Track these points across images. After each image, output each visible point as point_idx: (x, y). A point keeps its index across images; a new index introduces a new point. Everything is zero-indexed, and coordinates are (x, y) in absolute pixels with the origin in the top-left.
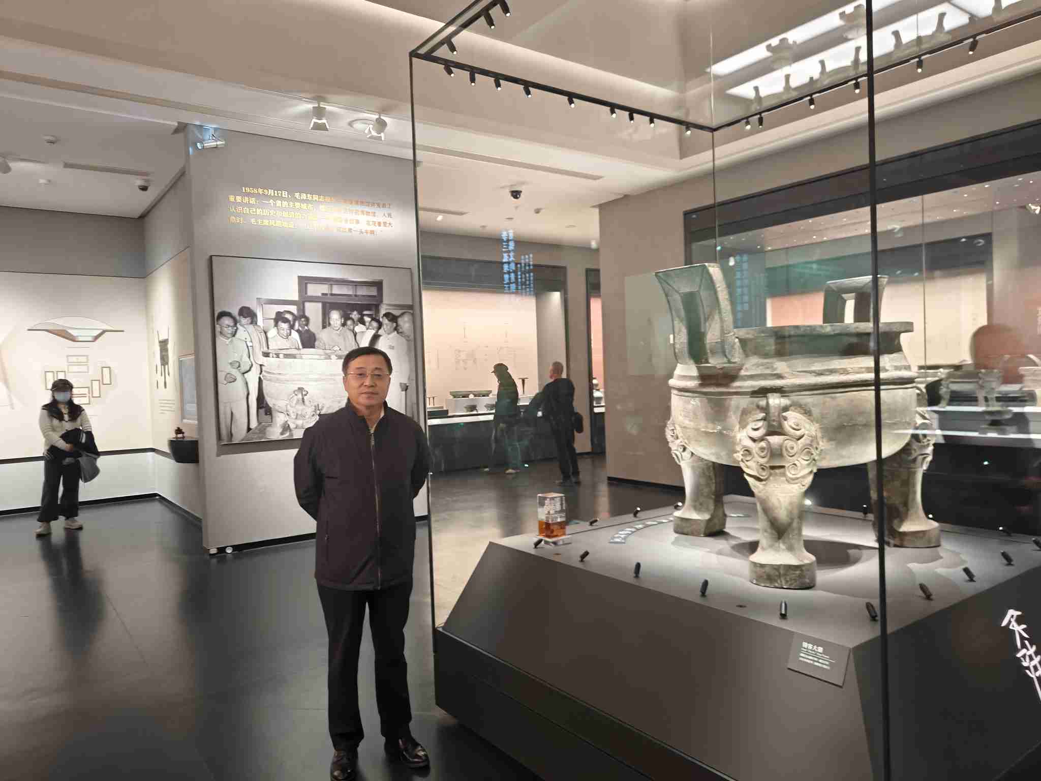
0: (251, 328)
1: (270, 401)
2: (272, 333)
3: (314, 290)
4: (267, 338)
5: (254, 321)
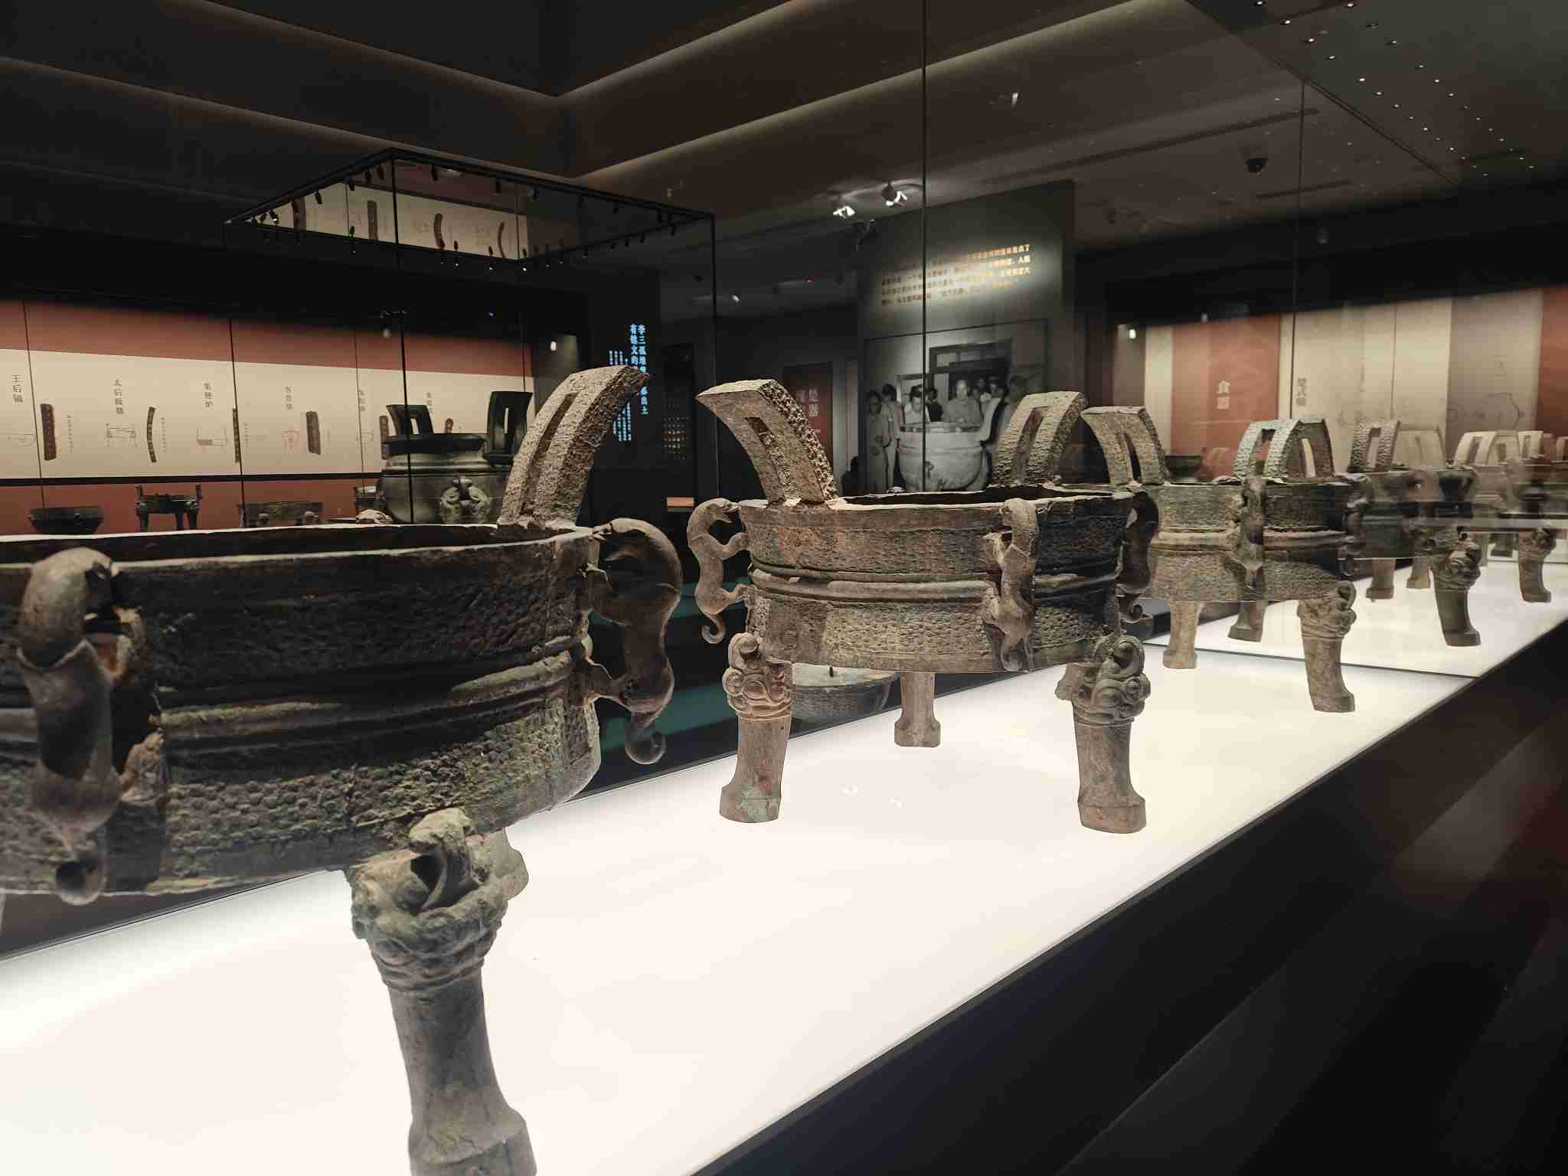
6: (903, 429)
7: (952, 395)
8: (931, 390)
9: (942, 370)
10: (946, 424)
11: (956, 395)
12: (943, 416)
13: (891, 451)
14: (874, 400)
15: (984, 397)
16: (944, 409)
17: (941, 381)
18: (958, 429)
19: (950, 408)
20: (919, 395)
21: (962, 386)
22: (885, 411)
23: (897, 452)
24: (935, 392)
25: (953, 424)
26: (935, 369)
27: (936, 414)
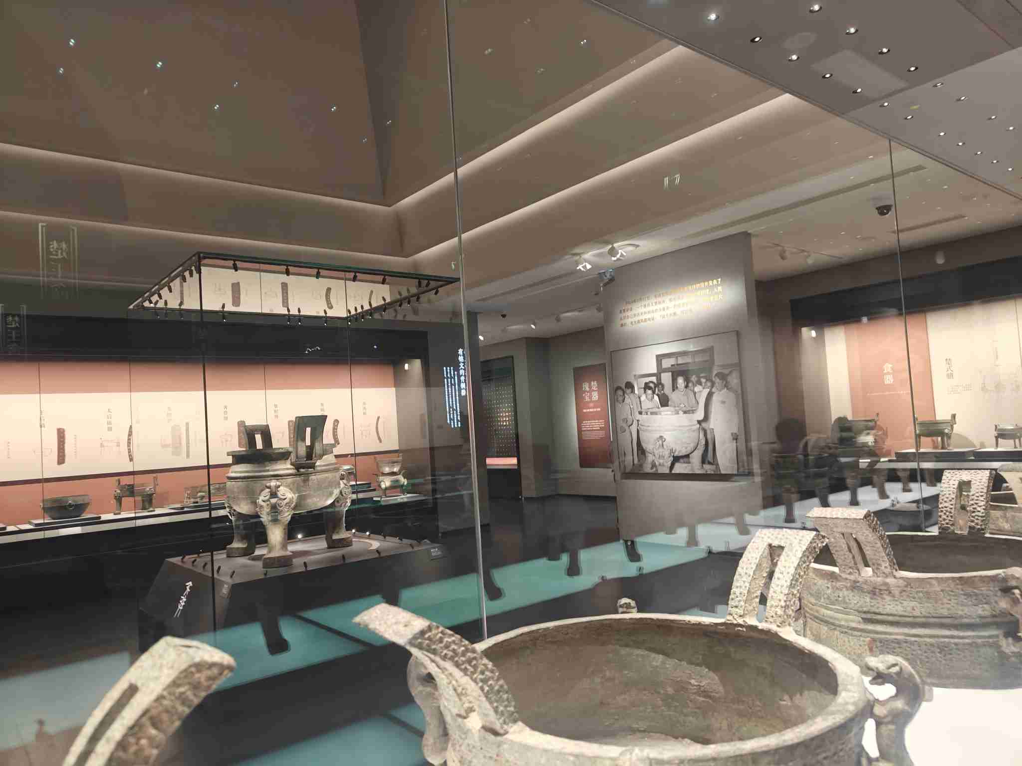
0: (632, 395)
1: (644, 445)
2: (643, 398)
3: (667, 363)
4: (640, 402)
5: (633, 391)
6: (640, 413)
7: (674, 387)
8: (659, 384)
9: (666, 370)
10: (672, 409)
11: (677, 387)
12: (669, 403)
13: (634, 429)
14: (620, 392)
15: (698, 389)
16: (670, 398)
17: (666, 378)
18: (681, 412)
19: (674, 397)
20: (650, 388)
21: (680, 381)
22: (627, 400)
23: (638, 430)
24: (663, 386)
25: (677, 408)
26: (661, 370)
27: (664, 402)
